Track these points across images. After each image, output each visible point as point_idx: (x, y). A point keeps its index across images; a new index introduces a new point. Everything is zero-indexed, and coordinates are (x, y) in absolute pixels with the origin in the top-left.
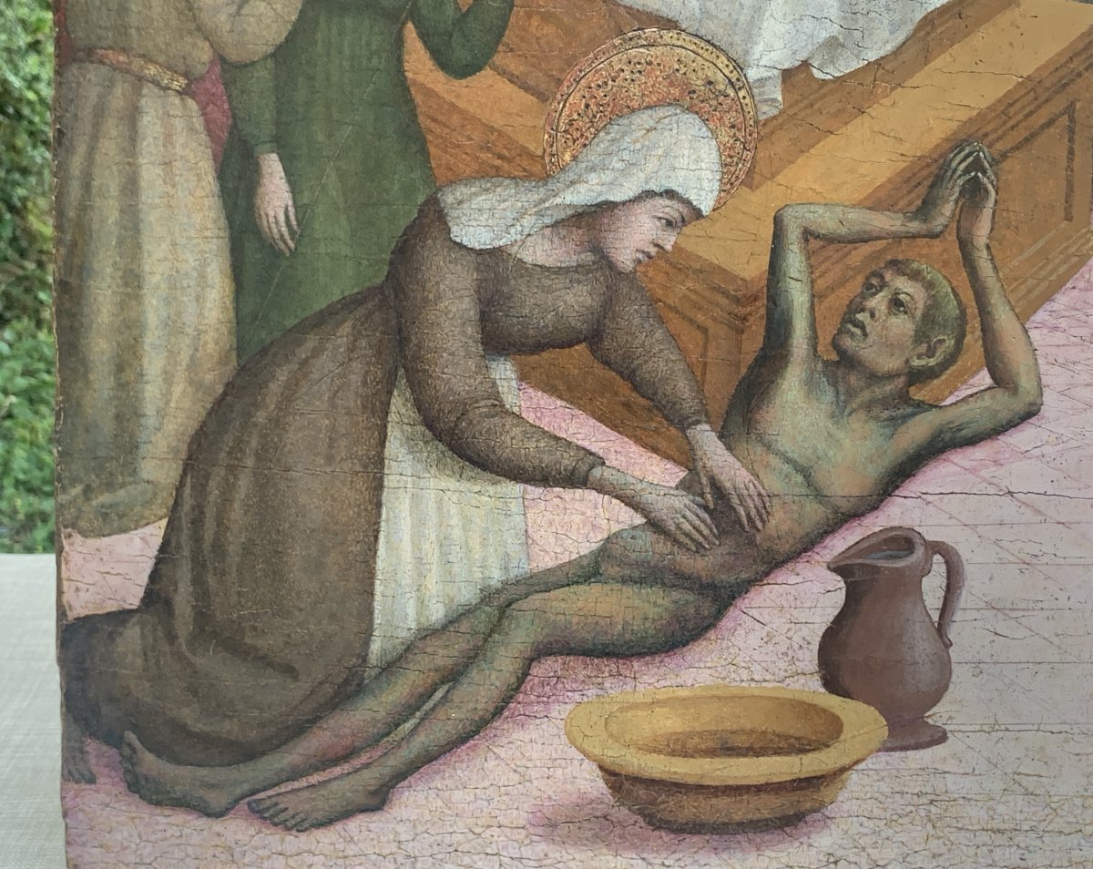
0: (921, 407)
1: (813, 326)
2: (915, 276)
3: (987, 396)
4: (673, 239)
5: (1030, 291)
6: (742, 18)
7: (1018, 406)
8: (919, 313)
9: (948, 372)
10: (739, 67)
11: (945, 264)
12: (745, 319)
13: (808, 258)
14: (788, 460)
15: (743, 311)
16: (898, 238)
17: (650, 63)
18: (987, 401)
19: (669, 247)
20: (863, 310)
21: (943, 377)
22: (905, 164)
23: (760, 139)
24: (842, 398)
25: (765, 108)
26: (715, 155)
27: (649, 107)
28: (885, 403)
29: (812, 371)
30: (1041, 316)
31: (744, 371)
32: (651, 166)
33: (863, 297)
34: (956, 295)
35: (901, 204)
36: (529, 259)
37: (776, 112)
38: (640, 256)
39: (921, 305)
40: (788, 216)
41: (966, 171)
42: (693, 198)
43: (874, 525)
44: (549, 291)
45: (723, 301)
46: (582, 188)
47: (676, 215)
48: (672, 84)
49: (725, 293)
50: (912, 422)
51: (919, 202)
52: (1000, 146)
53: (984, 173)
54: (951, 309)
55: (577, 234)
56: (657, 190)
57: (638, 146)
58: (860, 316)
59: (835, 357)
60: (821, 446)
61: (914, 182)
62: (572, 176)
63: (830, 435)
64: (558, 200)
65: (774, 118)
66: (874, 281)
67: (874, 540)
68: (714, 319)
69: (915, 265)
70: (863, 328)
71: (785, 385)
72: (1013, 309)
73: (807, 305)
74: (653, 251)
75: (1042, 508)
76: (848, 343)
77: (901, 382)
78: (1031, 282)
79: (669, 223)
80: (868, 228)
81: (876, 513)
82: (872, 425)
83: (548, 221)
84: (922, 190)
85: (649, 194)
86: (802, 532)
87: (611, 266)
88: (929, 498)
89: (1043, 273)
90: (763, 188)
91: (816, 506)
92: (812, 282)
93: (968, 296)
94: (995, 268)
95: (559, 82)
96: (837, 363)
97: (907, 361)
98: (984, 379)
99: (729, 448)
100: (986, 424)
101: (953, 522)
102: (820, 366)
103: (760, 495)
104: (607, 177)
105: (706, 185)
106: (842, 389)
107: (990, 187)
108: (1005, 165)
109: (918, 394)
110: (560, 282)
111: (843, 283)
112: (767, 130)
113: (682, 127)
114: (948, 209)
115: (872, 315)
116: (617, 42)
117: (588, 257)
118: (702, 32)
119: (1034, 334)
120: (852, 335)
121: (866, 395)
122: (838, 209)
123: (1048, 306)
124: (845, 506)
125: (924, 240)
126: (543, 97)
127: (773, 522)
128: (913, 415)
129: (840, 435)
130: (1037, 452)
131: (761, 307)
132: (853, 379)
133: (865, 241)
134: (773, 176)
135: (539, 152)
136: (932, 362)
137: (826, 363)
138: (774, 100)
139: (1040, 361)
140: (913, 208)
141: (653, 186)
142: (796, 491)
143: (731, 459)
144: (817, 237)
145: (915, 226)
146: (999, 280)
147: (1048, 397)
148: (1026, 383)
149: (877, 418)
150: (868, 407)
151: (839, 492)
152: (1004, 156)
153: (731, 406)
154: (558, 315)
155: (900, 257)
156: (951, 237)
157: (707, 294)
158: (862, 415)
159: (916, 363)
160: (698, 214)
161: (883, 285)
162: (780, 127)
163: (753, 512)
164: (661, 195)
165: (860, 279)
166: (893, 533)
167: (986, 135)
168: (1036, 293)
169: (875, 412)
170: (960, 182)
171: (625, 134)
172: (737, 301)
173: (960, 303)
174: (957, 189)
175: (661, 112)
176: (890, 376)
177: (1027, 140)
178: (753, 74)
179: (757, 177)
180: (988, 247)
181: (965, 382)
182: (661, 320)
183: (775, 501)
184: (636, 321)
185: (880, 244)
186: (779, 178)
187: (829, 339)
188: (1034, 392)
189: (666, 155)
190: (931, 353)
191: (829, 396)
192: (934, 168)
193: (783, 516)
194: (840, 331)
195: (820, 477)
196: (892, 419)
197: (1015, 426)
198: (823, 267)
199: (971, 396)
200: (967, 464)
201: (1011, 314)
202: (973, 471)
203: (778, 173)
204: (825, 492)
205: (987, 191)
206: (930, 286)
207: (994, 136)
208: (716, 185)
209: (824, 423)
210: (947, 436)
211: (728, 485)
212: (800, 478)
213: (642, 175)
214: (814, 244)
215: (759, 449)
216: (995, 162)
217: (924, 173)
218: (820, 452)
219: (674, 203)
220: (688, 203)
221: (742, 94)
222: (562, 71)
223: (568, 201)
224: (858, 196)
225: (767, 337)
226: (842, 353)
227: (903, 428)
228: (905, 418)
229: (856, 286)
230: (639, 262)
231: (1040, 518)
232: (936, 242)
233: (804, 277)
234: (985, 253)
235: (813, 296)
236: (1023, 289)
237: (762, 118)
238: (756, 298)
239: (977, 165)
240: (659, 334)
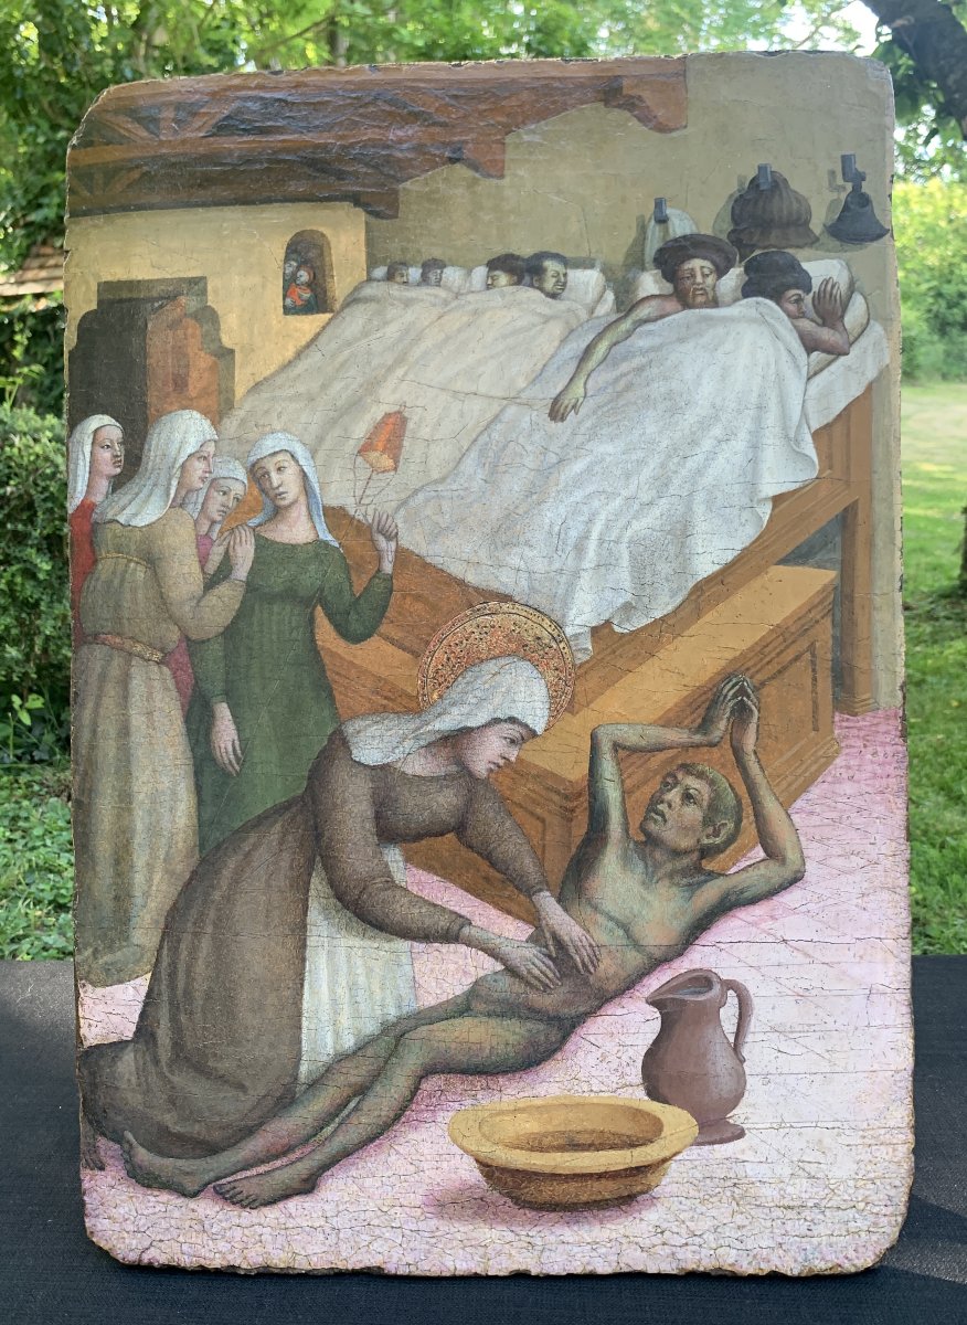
0: (712, 875)
1: (625, 814)
2: (700, 775)
3: (762, 866)
4: (516, 753)
5: (790, 785)
6: (560, 591)
7: (787, 873)
8: (705, 804)
9: (732, 847)
10: (559, 626)
11: (723, 766)
12: (573, 811)
13: (618, 764)
14: (611, 918)
15: (570, 805)
16: (686, 747)
17: (493, 627)
18: (762, 870)
19: (513, 759)
20: (662, 802)
21: (727, 852)
22: (686, 693)
23: (578, 677)
24: (650, 870)
25: (580, 655)
26: (544, 691)
27: (495, 658)
28: (684, 872)
29: (626, 850)
30: (799, 803)
31: (574, 850)
32: (497, 700)
33: (662, 792)
34: (733, 789)
35: (686, 722)
36: (409, 771)
37: (588, 658)
38: (492, 766)
39: (706, 797)
40: (601, 733)
41: (735, 696)
42: (529, 722)
43: (680, 967)
44: (426, 793)
45: (556, 798)
46: (447, 718)
47: (518, 735)
48: (510, 641)
49: (558, 792)
50: (704, 888)
51: (700, 720)
52: (760, 677)
53: (748, 697)
54: (730, 800)
55: (445, 752)
56: (502, 717)
57: (487, 686)
58: (660, 807)
59: (643, 838)
60: (636, 908)
61: (694, 706)
62: (439, 710)
63: (643, 898)
64: (430, 728)
65: (587, 662)
66: (670, 780)
67: (681, 979)
68: (550, 812)
69: (700, 768)
70: (663, 815)
71: (606, 861)
72: (777, 799)
73: (619, 799)
74: (501, 762)
75: (810, 952)
76: (652, 827)
77: (695, 856)
78: (790, 779)
79: (512, 741)
80: (662, 741)
81: (681, 959)
82: (675, 889)
83: (422, 743)
84: (702, 711)
85: (497, 721)
86: (625, 975)
87: (471, 774)
88: (722, 946)
89: (799, 771)
90: (581, 713)
91: (634, 953)
92: (623, 782)
93: (742, 790)
94: (761, 768)
95: (427, 643)
96: (645, 843)
97: (698, 841)
98: (759, 853)
99: (566, 910)
100: (763, 888)
101: (741, 964)
102: (631, 845)
103: (591, 945)
104: (465, 709)
105: (538, 712)
106: (650, 863)
107: (754, 708)
108: (765, 691)
109: (708, 866)
110: (434, 787)
111: (645, 782)
112: (582, 671)
113: (519, 671)
114: (722, 725)
115: (670, 806)
116: (468, 612)
117: (453, 769)
118: (530, 603)
119: (795, 818)
120: (655, 821)
121: (669, 867)
122: (639, 727)
123: (804, 796)
124: (658, 953)
125: (705, 749)
126: (416, 655)
127: (602, 967)
128: (706, 881)
129: (650, 898)
130: (804, 909)
131: (585, 799)
132: (658, 855)
133: (660, 750)
134: (588, 705)
135: (415, 694)
136: (718, 840)
137: (636, 843)
138: (586, 649)
139: (802, 838)
140: (696, 725)
141: (499, 715)
142: (619, 942)
143: (567, 918)
144: (624, 748)
145: (697, 738)
146: (765, 777)
147: (810, 866)
148: (791, 855)
149: (678, 885)
150: (671, 875)
151: (652, 943)
152: (763, 684)
153: (566, 876)
154: (434, 814)
155: (688, 762)
156: (727, 746)
157: (544, 793)
158: (666, 882)
159: (706, 841)
160: (533, 734)
161: (676, 783)
162: (591, 668)
163: (586, 959)
164: (505, 721)
165: (659, 778)
166: (695, 974)
167: (748, 669)
168: (794, 786)
169: (676, 879)
170: (731, 704)
171: (477, 677)
172: (566, 797)
173: (736, 795)
174: (728, 710)
175: (502, 661)
176: (686, 852)
177: (780, 672)
178: (569, 631)
179: (577, 706)
180: (755, 753)
181: (744, 856)
182: (510, 814)
183: (603, 950)
184: (491, 815)
185: (671, 753)
186: (592, 705)
187: (637, 825)
188: (799, 862)
189: (508, 691)
190: (716, 834)
191: (640, 867)
192: (710, 695)
193: (609, 962)
194: (645, 819)
195: (636, 930)
196: (690, 885)
197: (785, 889)
198: (630, 771)
199: (750, 866)
200: (750, 919)
201: (776, 803)
202: (754, 924)
203: (591, 702)
204: (641, 943)
205: (751, 711)
206: (712, 783)
207: (753, 670)
208: (546, 712)
209: (637, 888)
210: (733, 898)
211: (566, 938)
212: (621, 932)
213: (491, 707)
214: (622, 753)
215: (589, 910)
216: (756, 689)
217: (703, 698)
218: (636, 911)
219: (516, 727)
220: (526, 726)
221: (562, 645)
222: (430, 635)
223: (437, 728)
224: (653, 717)
225: (591, 824)
226: (648, 834)
227: (698, 892)
228: (700, 884)
229: (655, 784)
230: (491, 770)
231: (808, 960)
232: (715, 749)
233: (616, 778)
234: (753, 757)
235: (623, 792)
236: (784, 784)
237: (578, 662)
238: (580, 795)
239: (742, 691)
240: (508, 824)
